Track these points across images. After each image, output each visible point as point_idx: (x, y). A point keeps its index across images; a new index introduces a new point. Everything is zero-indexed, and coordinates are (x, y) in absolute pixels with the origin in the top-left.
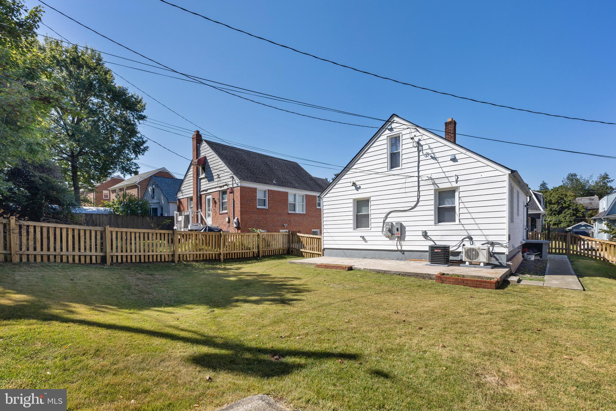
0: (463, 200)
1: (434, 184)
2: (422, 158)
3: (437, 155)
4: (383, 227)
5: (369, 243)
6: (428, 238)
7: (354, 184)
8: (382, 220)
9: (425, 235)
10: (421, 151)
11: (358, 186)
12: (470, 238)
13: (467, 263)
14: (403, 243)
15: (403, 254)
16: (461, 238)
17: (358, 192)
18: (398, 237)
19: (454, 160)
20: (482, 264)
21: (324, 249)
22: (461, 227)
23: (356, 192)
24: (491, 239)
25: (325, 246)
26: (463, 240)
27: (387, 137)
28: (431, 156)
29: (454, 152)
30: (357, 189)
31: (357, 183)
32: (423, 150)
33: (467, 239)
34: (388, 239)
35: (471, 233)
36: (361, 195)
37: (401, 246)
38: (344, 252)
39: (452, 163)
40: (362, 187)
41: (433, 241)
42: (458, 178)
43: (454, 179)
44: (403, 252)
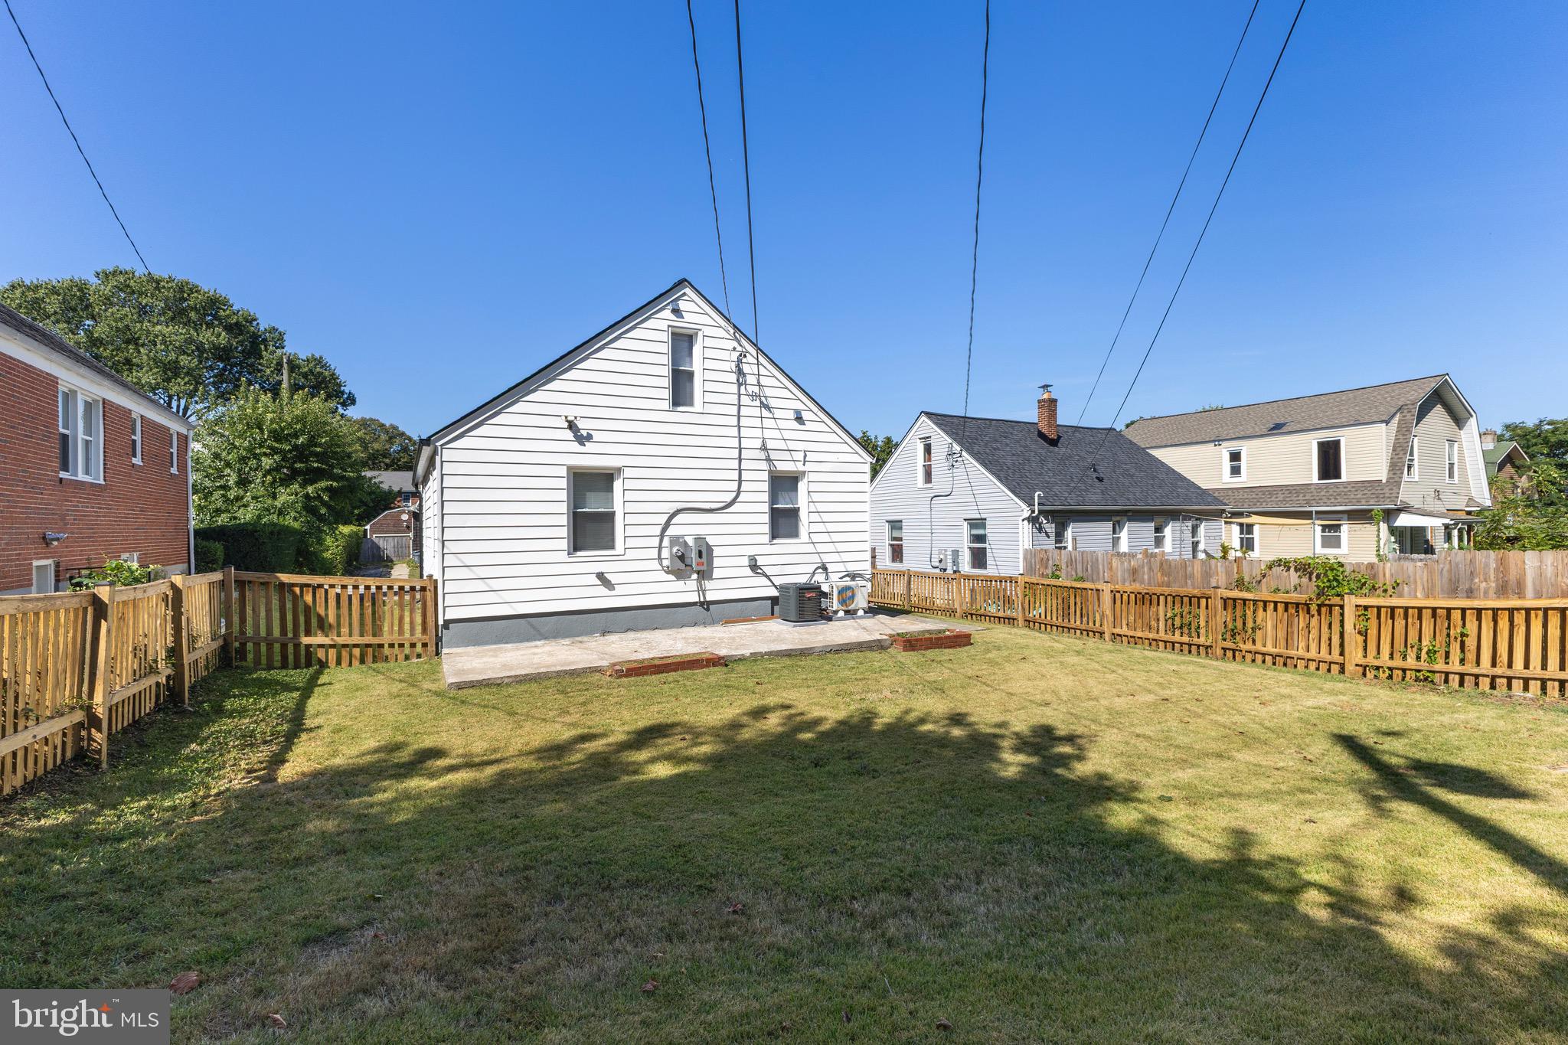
0: (815, 497)
1: (768, 460)
2: (745, 400)
3: (772, 403)
4: (660, 548)
5: (619, 590)
6: (759, 571)
7: (572, 426)
8: (658, 530)
9: (754, 567)
10: (742, 384)
11: (584, 433)
12: (825, 569)
13: (841, 614)
14: (708, 584)
15: (708, 609)
16: (811, 568)
17: (581, 449)
18: (698, 572)
19: (799, 419)
20: (861, 613)
21: (447, 623)
22: (810, 548)
23: (575, 446)
24: (852, 568)
25: (451, 614)
26: (814, 573)
27: (669, 326)
28: (761, 402)
29: (799, 406)
30: (582, 439)
31: (580, 424)
32: (746, 385)
33: (820, 570)
34: (672, 577)
35: (826, 558)
36: (591, 458)
37: (704, 591)
38: (532, 625)
39: (795, 425)
40: (596, 436)
41: (767, 577)
42: (805, 456)
43: (800, 456)
44: (706, 605)
